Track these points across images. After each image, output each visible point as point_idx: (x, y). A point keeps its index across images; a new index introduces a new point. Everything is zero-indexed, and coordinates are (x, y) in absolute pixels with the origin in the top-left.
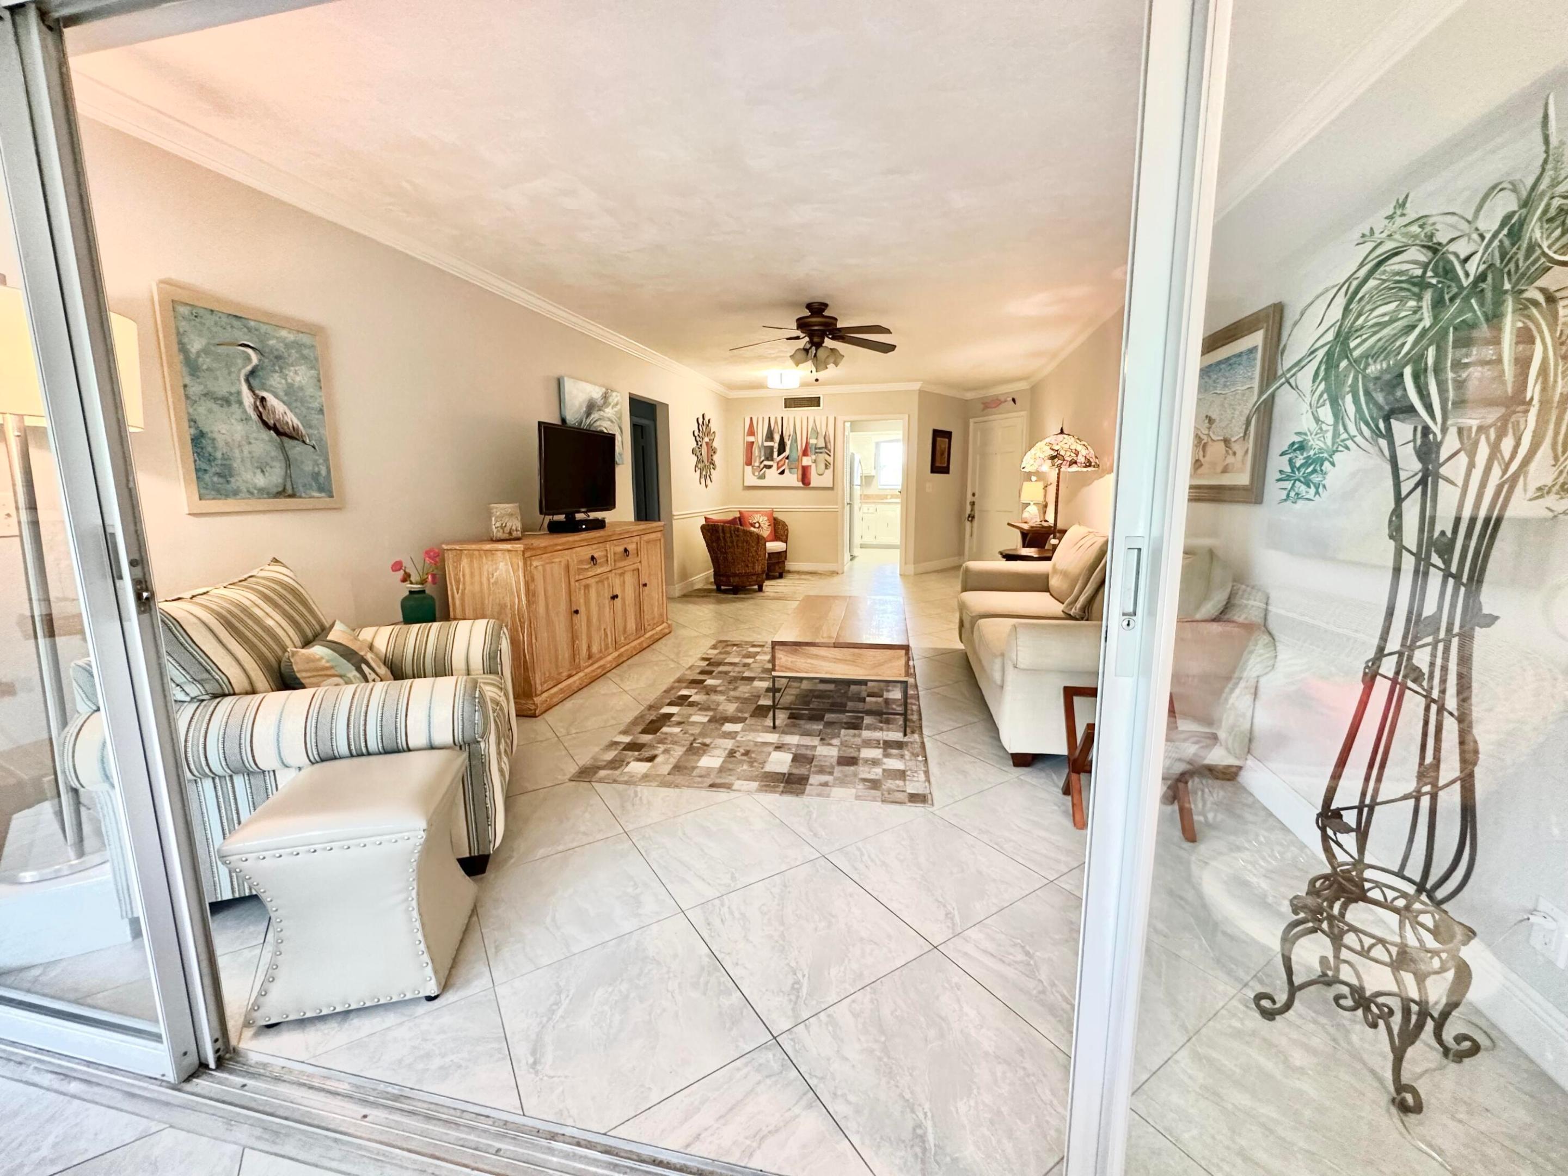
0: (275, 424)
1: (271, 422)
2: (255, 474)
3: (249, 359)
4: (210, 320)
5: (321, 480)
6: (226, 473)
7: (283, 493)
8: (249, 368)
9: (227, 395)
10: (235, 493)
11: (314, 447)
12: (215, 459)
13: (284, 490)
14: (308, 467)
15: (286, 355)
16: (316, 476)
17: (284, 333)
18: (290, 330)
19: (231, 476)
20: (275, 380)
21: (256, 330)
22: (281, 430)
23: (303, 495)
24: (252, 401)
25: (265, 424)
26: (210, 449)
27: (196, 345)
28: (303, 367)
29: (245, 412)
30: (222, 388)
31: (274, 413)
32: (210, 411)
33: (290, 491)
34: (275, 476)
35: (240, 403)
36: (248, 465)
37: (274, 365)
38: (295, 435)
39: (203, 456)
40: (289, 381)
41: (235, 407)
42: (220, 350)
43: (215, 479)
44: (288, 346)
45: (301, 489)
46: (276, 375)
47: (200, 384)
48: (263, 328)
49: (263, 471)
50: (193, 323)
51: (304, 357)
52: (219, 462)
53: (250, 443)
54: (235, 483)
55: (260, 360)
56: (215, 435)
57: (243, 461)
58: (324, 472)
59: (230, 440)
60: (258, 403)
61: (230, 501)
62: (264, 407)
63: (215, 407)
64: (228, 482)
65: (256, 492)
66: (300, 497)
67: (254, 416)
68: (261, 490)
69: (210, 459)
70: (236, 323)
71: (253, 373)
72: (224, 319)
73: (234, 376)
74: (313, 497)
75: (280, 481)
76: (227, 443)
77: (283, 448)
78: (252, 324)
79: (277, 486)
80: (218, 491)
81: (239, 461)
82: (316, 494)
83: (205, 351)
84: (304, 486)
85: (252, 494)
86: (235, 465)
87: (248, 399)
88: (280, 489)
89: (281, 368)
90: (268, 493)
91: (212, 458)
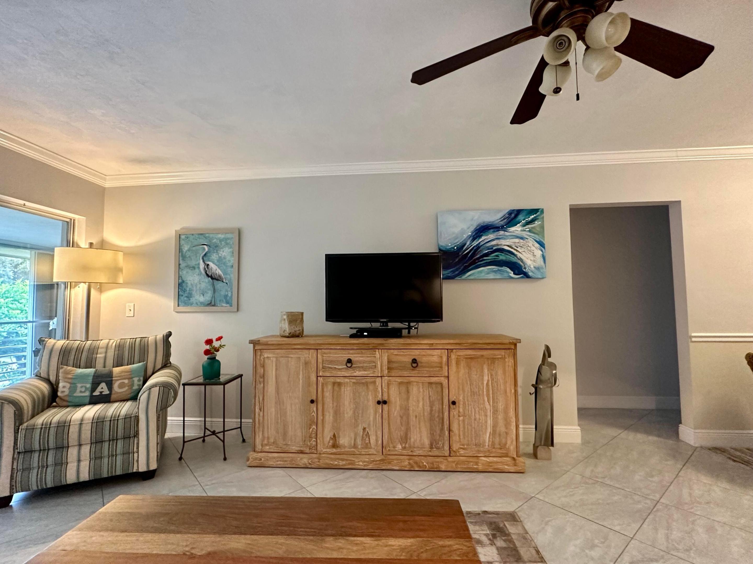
0: (211, 275)
1: (210, 274)
2: (200, 296)
3: (204, 249)
4: (192, 237)
5: (228, 298)
6: (189, 296)
7: (210, 304)
8: (204, 253)
9: (194, 265)
10: (191, 304)
11: (227, 283)
12: (186, 291)
13: (211, 303)
14: (223, 293)
15: (220, 244)
16: (226, 296)
17: (220, 236)
18: (222, 234)
19: (191, 297)
20: (214, 257)
21: (209, 237)
22: (213, 277)
23: (219, 305)
24: (204, 266)
25: (208, 275)
26: (185, 287)
27: (186, 248)
28: (227, 248)
29: (200, 271)
30: (193, 263)
31: (212, 269)
32: (187, 272)
33: (213, 303)
34: (208, 297)
35: (199, 268)
36: (198, 292)
37: (214, 250)
38: (219, 279)
39: (183, 290)
40: (220, 255)
41: (197, 270)
42: (194, 248)
43: (185, 299)
44: (221, 241)
45: (218, 302)
46: (214, 254)
47: (185, 263)
48: (211, 236)
49: (203, 295)
50: (186, 240)
51: (227, 244)
52: (188, 292)
53: (200, 284)
54: (192, 300)
55: (208, 249)
56: (188, 282)
57: (196, 291)
58: (230, 295)
59: (193, 283)
60: (206, 267)
61: (189, 307)
62: (208, 268)
63: (190, 271)
64: (189, 300)
65: (199, 304)
66: (217, 306)
67: (203, 272)
68: (201, 303)
69: (184, 291)
70: (201, 236)
71: (205, 255)
72: (197, 236)
73: (198, 257)
74: (222, 306)
75: (210, 299)
76: (192, 284)
77: (213, 285)
78: (207, 235)
79: (208, 301)
80: (185, 303)
81: (195, 291)
82: (224, 305)
83: (189, 250)
84: (220, 301)
85: (198, 304)
86: (193, 293)
87: (202, 266)
88: (209, 303)
89: (217, 250)
90: (204, 305)
91: (185, 291)
